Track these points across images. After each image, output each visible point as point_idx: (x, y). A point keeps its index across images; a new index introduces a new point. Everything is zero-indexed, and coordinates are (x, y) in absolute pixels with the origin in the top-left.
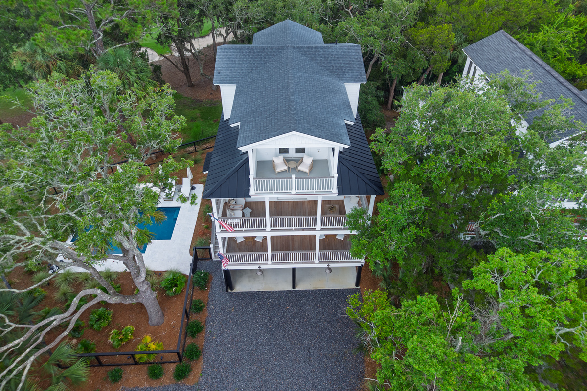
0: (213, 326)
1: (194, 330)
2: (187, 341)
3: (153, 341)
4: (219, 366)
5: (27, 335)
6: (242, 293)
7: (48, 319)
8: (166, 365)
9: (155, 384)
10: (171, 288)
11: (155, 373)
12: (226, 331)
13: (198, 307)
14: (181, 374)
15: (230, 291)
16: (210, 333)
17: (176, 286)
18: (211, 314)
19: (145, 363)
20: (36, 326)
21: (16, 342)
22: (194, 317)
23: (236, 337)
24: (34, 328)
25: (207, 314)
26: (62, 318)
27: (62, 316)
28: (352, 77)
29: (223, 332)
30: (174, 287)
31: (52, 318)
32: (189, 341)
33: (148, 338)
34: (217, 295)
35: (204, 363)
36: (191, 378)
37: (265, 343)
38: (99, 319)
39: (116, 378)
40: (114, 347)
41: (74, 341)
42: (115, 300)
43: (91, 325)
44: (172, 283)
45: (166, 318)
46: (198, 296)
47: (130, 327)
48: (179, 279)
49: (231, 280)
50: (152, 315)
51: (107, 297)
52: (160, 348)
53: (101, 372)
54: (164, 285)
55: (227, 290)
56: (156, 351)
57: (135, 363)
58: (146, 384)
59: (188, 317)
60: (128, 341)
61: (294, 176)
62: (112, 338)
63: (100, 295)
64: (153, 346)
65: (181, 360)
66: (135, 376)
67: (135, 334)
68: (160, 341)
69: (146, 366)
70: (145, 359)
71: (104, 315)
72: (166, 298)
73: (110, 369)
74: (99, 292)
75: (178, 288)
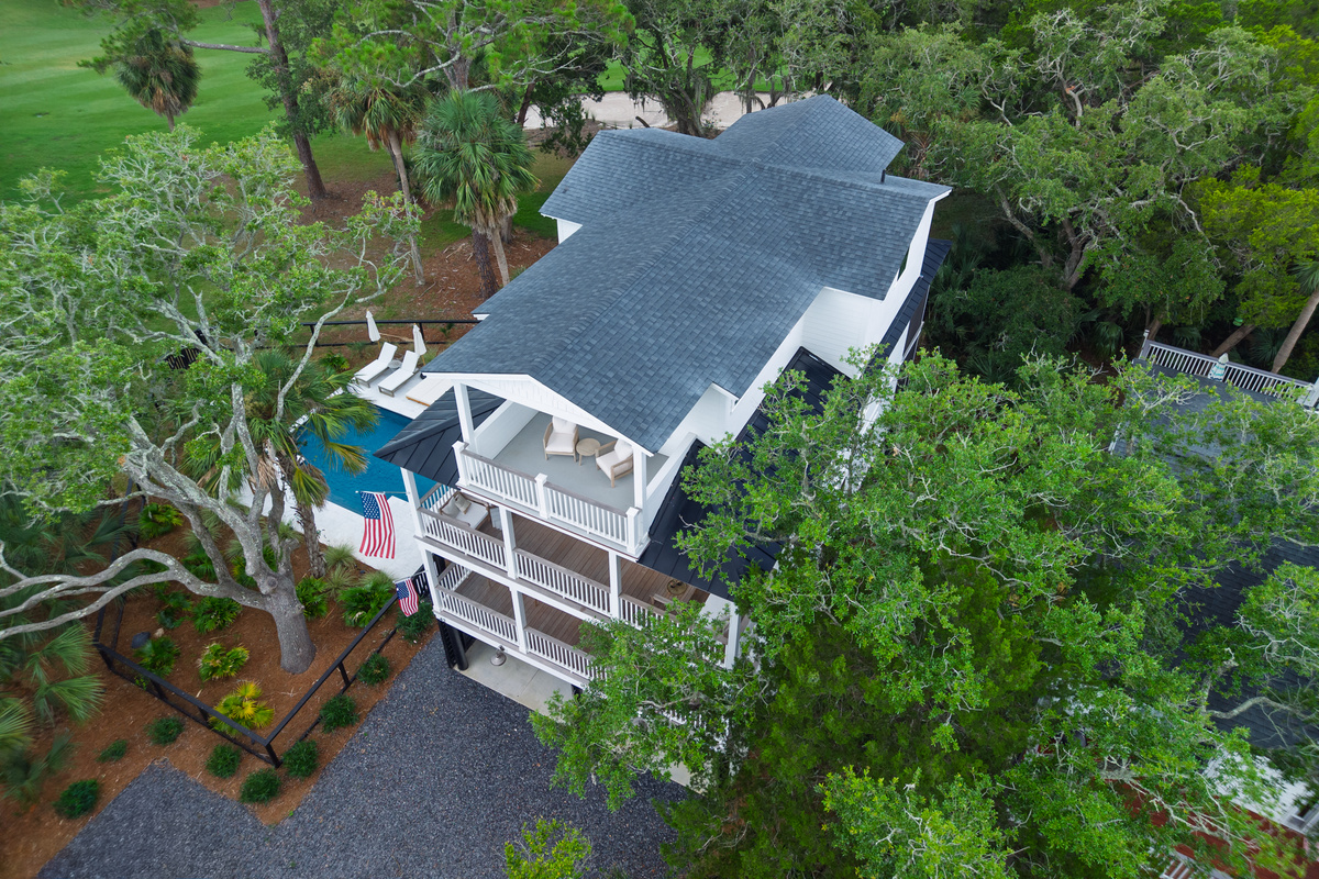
0: (377, 726)
1: (341, 716)
2: (314, 731)
3: (256, 699)
4: (333, 814)
6: (476, 685)
7: (51, 576)
8: (253, 757)
9: (213, 785)
10: (355, 610)
11: (224, 765)
12: (393, 748)
13: (380, 672)
14: (264, 791)
15: (456, 668)
16: (362, 738)
17: (366, 609)
18: (392, 699)
19: (223, 734)
20: (29, 579)
22: (359, 692)
23: (400, 773)
24: (26, 581)
25: (386, 695)
26: (75, 584)
27: (76, 581)
28: (853, 276)
29: (385, 749)
30: (362, 609)
31: (57, 578)
32: (318, 733)
33: (251, 689)
34: (429, 665)
35: (313, 792)
36: (272, 809)
37: (444, 818)
38: (210, 612)
39: (167, 736)
40: (200, 677)
41: (160, 632)
42: (203, 589)
43: (195, 617)
44: (363, 601)
45: (315, 664)
46: (394, 650)
47: (242, 652)
48: (377, 599)
49: (458, 647)
50: (285, 647)
51: (185, 578)
52: (261, 720)
53: (156, 711)
54: (342, 597)
55: (451, 664)
56: (249, 722)
57: (210, 727)
58: (198, 777)
59: (348, 683)
60: (227, 678)
61: (541, 479)
62: (207, 658)
63: (173, 570)
64: (249, 710)
65: (278, 764)
66: (194, 749)
67: (244, 670)
68: (269, 706)
69: (220, 742)
70: (224, 727)
71: (220, 608)
72: (340, 626)
73: (171, 714)
74: (170, 562)
75: (368, 616)
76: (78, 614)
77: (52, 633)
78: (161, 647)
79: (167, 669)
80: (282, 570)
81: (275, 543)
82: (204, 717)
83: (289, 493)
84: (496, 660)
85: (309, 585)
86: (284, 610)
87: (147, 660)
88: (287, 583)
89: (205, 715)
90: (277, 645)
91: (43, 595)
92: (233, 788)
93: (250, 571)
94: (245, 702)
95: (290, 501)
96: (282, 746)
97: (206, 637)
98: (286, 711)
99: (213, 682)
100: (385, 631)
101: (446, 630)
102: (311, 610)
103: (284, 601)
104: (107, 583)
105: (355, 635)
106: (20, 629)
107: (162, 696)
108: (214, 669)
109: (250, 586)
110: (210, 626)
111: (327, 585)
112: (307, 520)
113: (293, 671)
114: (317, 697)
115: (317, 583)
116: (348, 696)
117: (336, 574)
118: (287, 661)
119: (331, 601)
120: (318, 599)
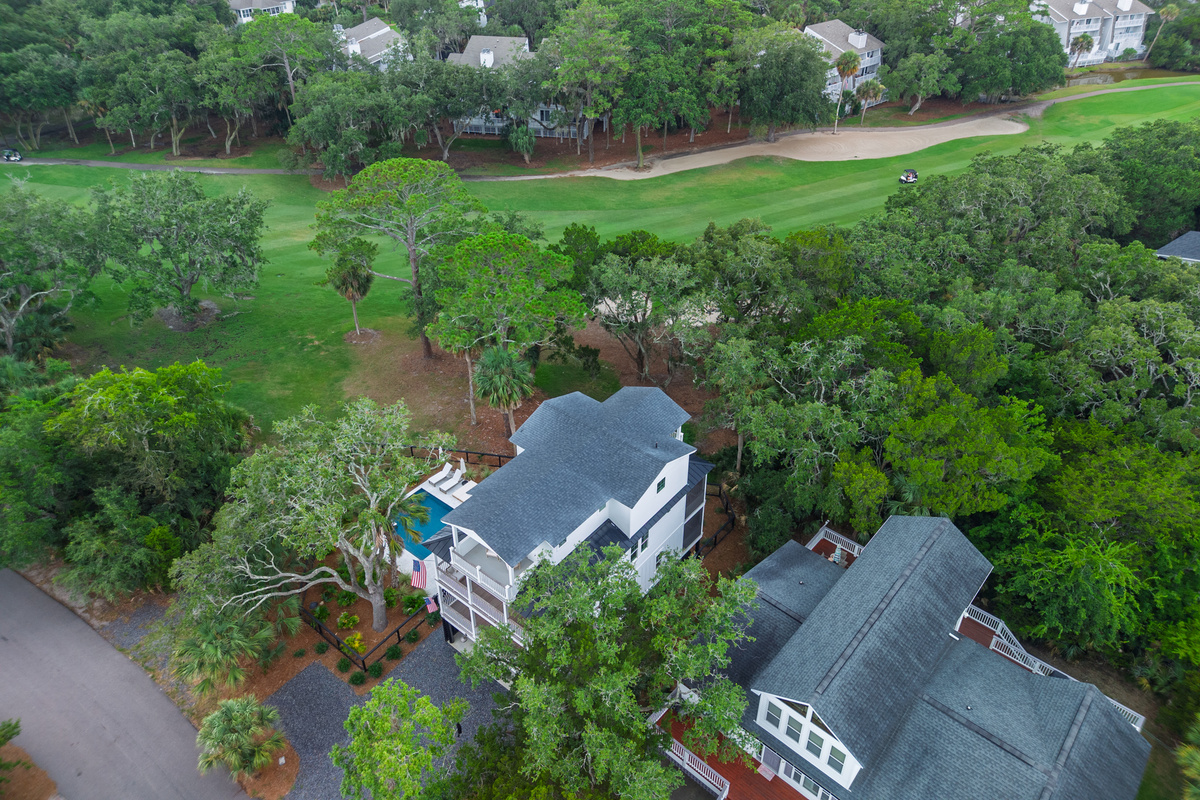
0: (409, 662)
1: (395, 654)
3: (361, 641)
5: (274, 577)
6: (454, 650)
7: (290, 574)
8: (356, 666)
9: (338, 675)
10: (408, 607)
11: (343, 667)
13: (414, 638)
14: (358, 681)
15: (449, 642)
16: (402, 665)
17: (413, 607)
18: (418, 651)
19: (345, 654)
21: (266, 577)
22: (404, 645)
24: (281, 574)
25: (415, 649)
30: (411, 607)
31: (292, 575)
32: (384, 660)
33: (359, 635)
34: (436, 638)
36: (361, 689)
38: (345, 597)
39: (321, 650)
40: (337, 626)
41: (322, 603)
42: (346, 587)
43: (338, 599)
44: (412, 603)
45: (387, 629)
46: (423, 629)
47: (356, 618)
48: (417, 603)
49: (451, 633)
50: (375, 620)
51: (340, 582)
52: (361, 650)
53: (318, 639)
54: (403, 600)
55: (447, 640)
56: (355, 651)
57: (339, 649)
58: (332, 670)
59: (400, 640)
60: (349, 629)
61: (478, 567)
62: (341, 618)
63: (337, 579)
64: (357, 645)
65: (366, 671)
66: (332, 658)
67: (357, 626)
68: (365, 644)
69: (343, 657)
70: (346, 651)
71: (349, 596)
72: (401, 614)
73: (324, 641)
74: (335, 574)
75: (413, 610)
76: (297, 591)
77: (286, 597)
78: (323, 610)
79: (324, 621)
80: (379, 583)
81: (378, 571)
82: (338, 645)
83: (387, 548)
84: (463, 640)
85: (390, 591)
86: (378, 602)
87: (316, 615)
88: (381, 590)
89: (339, 643)
90: (372, 618)
91: (287, 581)
92: (346, 677)
93: (366, 583)
94: (356, 639)
95: (387, 551)
96: (369, 663)
97: (342, 609)
98: (372, 648)
99: (342, 630)
100: (420, 619)
101: (446, 624)
102: (389, 604)
103: (378, 598)
104: (310, 579)
105: (406, 619)
106: (274, 594)
107: (321, 633)
108: (344, 624)
109: (365, 589)
110: (344, 604)
111: (398, 592)
112: (393, 561)
113: (377, 630)
114: (386, 645)
115: (393, 591)
116: (399, 646)
117: (403, 588)
118: (375, 625)
119: (398, 601)
120: (392, 598)
